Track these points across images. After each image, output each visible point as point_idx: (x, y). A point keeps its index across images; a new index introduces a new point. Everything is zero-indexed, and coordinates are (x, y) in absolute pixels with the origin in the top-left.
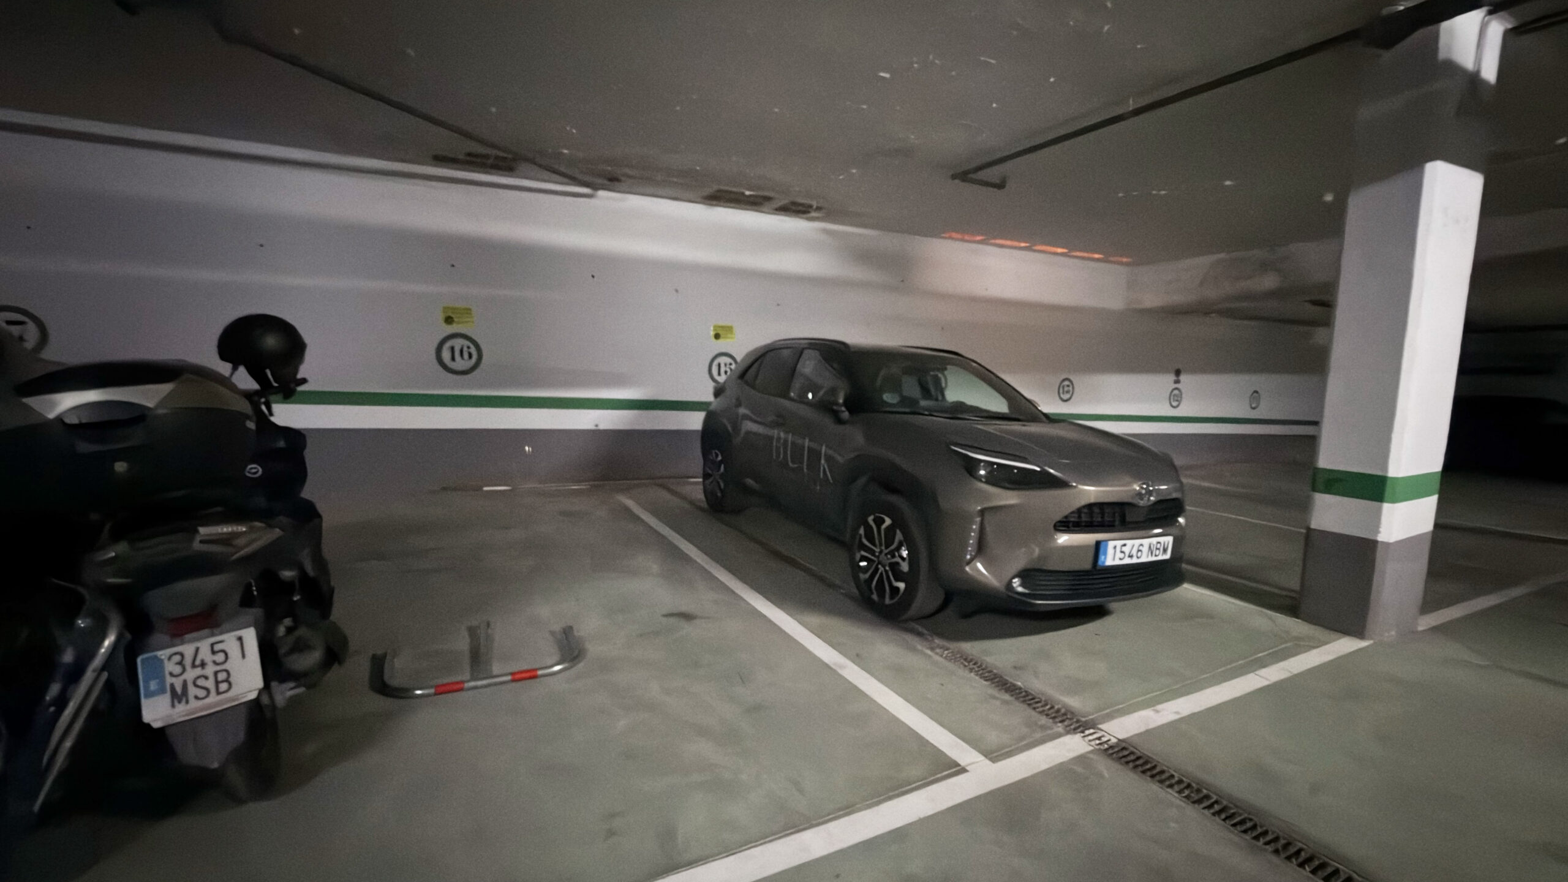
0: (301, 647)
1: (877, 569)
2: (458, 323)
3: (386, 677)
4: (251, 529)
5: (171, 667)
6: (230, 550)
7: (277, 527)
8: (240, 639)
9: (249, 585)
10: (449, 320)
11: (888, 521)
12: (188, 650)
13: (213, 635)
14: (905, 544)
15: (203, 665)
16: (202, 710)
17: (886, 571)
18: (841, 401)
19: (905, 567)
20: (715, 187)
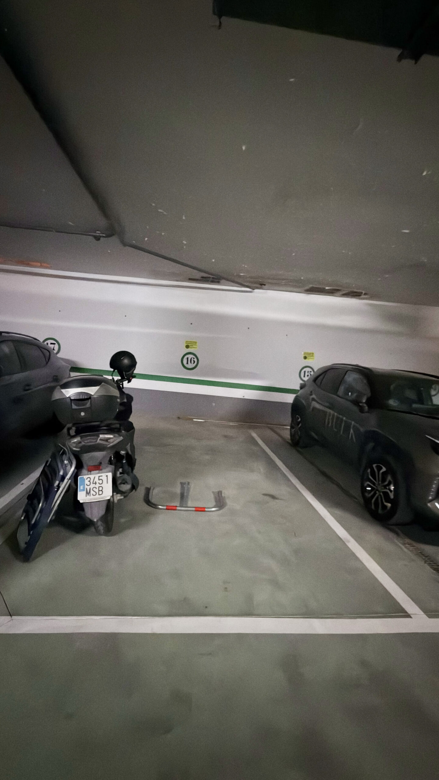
0: (124, 482)
1: (375, 494)
2: (191, 348)
3: (150, 498)
4: (114, 437)
5: (87, 482)
6: (107, 443)
7: (122, 436)
8: (107, 476)
9: (111, 457)
10: (187, 347)
11: (384, 469)
12: (92, 477)
13: (99, 473)
14: (392, 483)
15: (96, 483)
16: (95, 499)
17: (381, 495)
18: (364, 401)
19: (392, 496)
20: (311, 286)
